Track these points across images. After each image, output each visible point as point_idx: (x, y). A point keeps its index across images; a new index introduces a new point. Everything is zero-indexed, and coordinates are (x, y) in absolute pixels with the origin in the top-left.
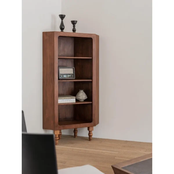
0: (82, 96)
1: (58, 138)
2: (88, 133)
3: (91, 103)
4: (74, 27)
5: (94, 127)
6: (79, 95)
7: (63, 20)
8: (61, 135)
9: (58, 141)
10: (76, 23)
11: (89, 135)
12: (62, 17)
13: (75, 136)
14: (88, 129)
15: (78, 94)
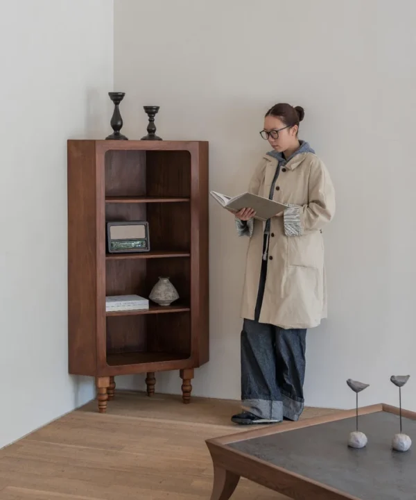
0: (165, 292)
1: (106, 397)
2: (182, 384)
3: (187, 309)
4: (151, 120)
5: (196, 370)
6: (159, 292)
7: (120, 105)
8: (113, 388)
9: (105, 403)
10: (156, 112)
11: (182, 389)
12: (117, 98)
13: (149, 392)
14: (181, 376)
15: (155, 287)
